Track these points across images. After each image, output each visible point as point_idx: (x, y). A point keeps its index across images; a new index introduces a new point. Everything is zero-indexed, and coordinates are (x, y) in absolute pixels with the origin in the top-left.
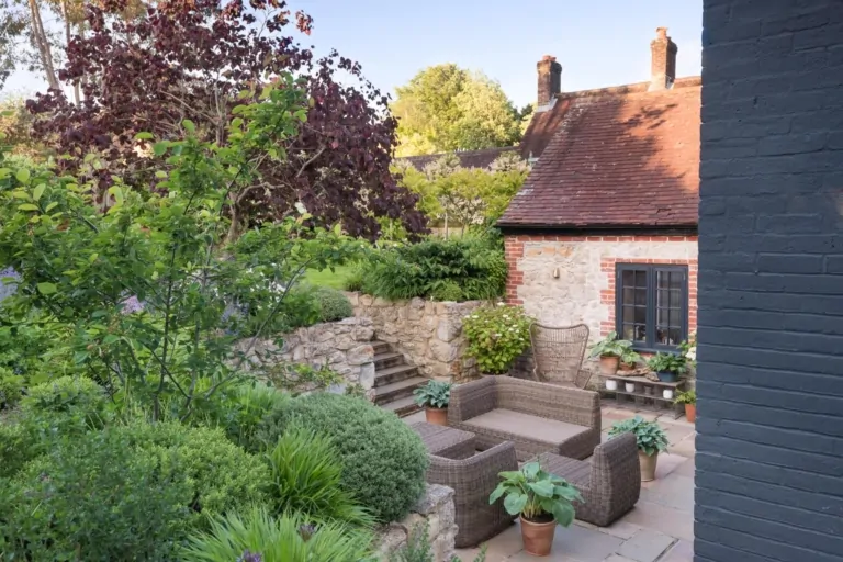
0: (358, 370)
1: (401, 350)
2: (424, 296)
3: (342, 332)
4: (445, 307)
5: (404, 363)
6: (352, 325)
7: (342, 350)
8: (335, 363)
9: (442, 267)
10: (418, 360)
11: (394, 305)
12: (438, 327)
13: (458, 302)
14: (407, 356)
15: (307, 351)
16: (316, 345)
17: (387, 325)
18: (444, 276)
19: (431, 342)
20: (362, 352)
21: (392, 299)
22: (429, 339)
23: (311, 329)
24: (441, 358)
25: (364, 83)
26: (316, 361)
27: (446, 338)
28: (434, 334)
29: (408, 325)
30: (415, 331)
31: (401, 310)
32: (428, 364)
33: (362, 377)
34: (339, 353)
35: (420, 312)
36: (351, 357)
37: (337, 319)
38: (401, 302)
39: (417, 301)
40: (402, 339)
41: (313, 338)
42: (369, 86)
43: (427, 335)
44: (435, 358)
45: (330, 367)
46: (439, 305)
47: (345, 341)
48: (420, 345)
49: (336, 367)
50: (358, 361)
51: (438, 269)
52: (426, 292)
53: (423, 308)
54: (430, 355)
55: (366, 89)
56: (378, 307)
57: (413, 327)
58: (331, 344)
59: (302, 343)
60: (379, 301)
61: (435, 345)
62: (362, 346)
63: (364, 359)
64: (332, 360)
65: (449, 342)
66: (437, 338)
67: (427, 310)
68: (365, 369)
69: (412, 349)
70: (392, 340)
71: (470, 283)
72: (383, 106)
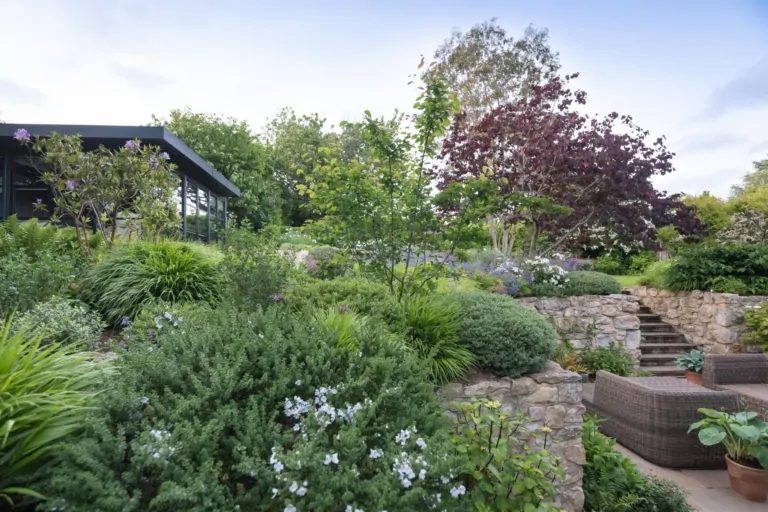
0: (624, 333)
1: (682, 331)
2: (704, 289)
3: (609, 303)
4: (723, 297)
5: (684, 341)
6: (618, 299)
7: (610, 317)
8: (601, 324)
9: (723, 267)
10: (697, 340)
11: (676, 295)
12: (716, 314)
13: (740, 295)
14: (687, 336)
15: (576, 312)
16: (584, 309)
17: (669, 311)
18: (726, 274)
19: (709, 326)
20: (627, 320)
21: (673, 290)
22: (707, 323)
23: (581, 298)
24: (719, 339)
25: (634, 129)
26: (583, 320)
27: (724, 323)
28: (712, 319)
29: (688, 311)
30: (694, 316)
31: (682, 300)
32: (707, 344)
33: (628, 339)
34: (605, 317)
35: (699, 302)
36: (616, 322)
37: (605, 293)
38: (682, 293)
39: (697, 293)
40: (682, 322)
41: (582, 304)
42: (639, 130)
43: (706, 321)
44: (714, 339)
45: (597, 326)
46: (718, 296)
47: (612, 311)
48: (697, 328)
49: (602, 327)
50: (624, 326)
51: (719, 268)
52: (706, 286)
53: (702, 298)
54: (709, 337)
55: (637, 132)
56: (662, 297)
57: (693, 313)
58: (597, 310)
59: (571, 305)
60: (663, 293)
61: (713, 329)
62: (627, 316)
63: (630, 326)
64: (598, 321)
65: (728, 327)
66: (715, 322)
67: (706, 299)
68: (631, 333)
69: (693, 331)
70: (675, 323)
71: (757, 281)
72: (659, 145)
